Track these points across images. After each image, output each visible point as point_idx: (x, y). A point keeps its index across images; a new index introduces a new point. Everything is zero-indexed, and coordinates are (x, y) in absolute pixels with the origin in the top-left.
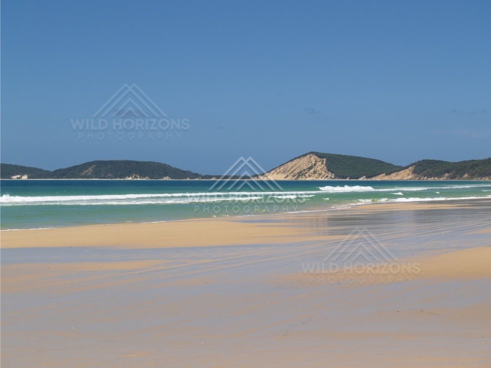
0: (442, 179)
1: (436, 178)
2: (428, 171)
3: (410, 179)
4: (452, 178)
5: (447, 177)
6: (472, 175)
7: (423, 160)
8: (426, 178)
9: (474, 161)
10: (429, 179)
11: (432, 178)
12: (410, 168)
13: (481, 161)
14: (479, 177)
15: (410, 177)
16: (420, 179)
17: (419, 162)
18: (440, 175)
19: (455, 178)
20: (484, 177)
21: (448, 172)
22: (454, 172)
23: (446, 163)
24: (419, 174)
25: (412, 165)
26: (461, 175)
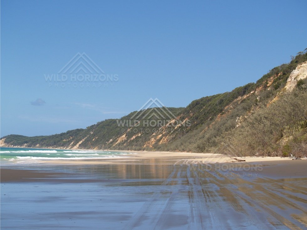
0: (22, 147)
1: (19, 146)
2: (14, 142)
3: (2, 146)
4: (29, 146)
5: (26, 146)
6: (42, 145)
7: (11, 135)
8: (12, 146)
9: (43, 136)
10: (15, 147)
11: (17, 146)
12: (3, 139)
13: (48, 137)
14: (46, 146)
15: (3, 145)
16: (9, 146)
17: (8, 136)
18: (21, 144)
19: (31, 147)
20: (49, 146)
21: (26, 142)
22: (30, 143)
23: (25, 137)
24: (8, 143)
25: (4, 138)
26: (35, 145)
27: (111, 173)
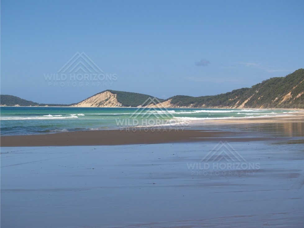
0: (188, 107)
1: (185, 107)
2: (180, 102)
3: (169, 107)
4: (195, 107)
5: (192, 106)
6: (208, 105)
7: (177, 96)
8: (179, 106)
9: (209, 96)
10: (181, 107)
11: (183, 107)
12: (169, 100)
13: (214, 96)
14: (212, 106)
15: (169, 106)
16: (175, 107)
17: (174, 97)
18: (187, 105)
19: (197, 107)
20: (215, 106)
21: (193, 103)
22: (196, 103)
23: (191, 97)
24: (174, 104)
25: (170, 99)
26: (201, 105)
27: (277, 131)
